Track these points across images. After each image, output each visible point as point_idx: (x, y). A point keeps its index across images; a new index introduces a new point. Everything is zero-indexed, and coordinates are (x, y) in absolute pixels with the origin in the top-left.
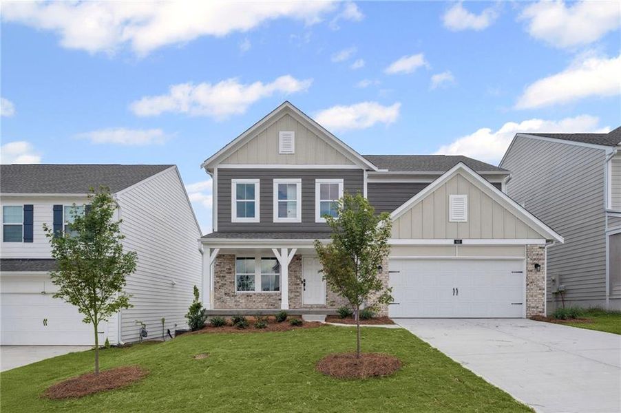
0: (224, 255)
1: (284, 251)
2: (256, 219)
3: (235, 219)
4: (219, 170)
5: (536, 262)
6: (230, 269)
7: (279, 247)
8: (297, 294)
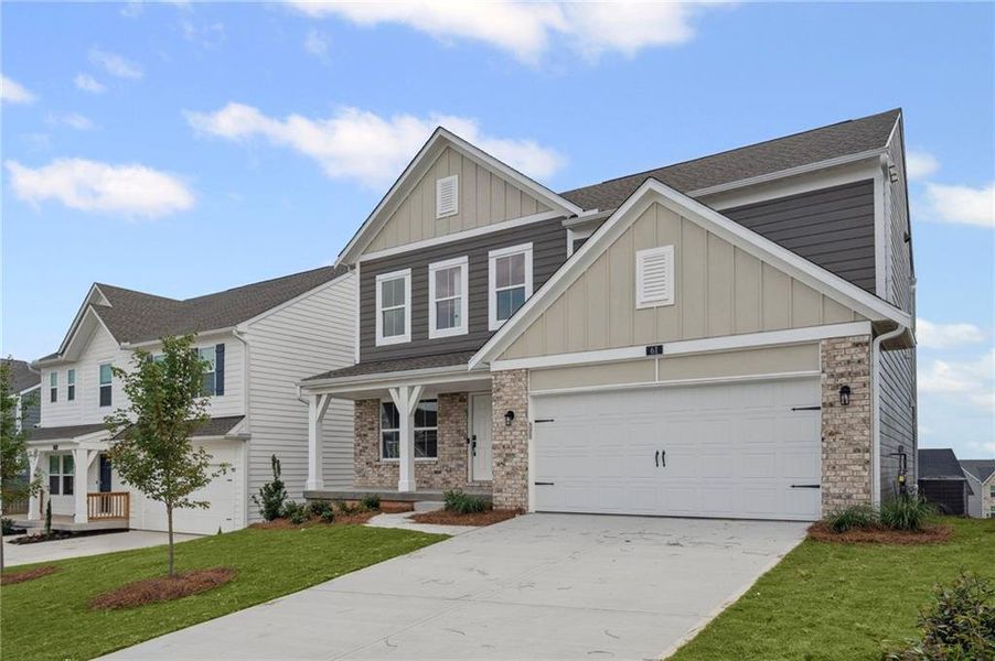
0: (365, 401)
1: (404, 391)
2: (406, 337)
3: (381, 341)
4: (362, 264)
5: (844, 381)
6: (372, 423)
7: (397, 386)
8: (461, 462)
